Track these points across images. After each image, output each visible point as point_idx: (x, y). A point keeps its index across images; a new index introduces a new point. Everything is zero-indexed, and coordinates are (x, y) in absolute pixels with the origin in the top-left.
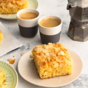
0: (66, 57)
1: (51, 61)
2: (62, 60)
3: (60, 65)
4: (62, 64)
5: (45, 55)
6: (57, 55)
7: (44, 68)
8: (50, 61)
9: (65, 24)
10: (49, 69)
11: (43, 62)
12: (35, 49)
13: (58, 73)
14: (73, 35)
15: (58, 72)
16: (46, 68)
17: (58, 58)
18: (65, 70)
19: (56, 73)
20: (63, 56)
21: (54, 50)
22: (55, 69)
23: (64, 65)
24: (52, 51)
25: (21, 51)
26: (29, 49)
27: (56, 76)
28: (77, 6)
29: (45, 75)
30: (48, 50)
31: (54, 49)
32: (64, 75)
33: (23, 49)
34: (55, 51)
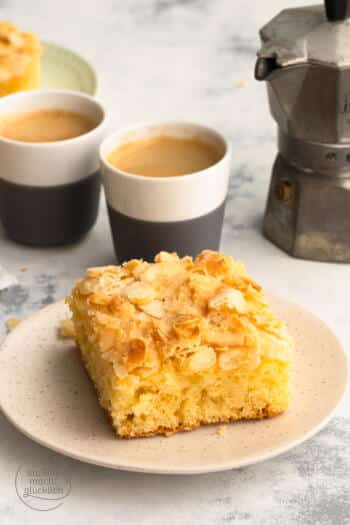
0: (253, 320)
1: (174, 335)
2: (233, 331)
3: (224, 359)
4: (236, 353)
5: (139, 310)
6: (206, 310)
7: (136, 371)
8: (169, 339)
9: (250, 180)
10: (163, 381)
11: (131, 343)
12: (88, 285)
13: (212, 405)
14: (294, 226)
15: (214, 401)
16: (145, 374)
17: (212, 322)
18: (250, 390)
19: (201, 403)
20: (240, 315)
21: (191, 284)
22: (196, 378)
23: (244, 358)
24: (177, 291)
25: (7, 313)
26: (49, 301)
27: (203, 424)
28: (311, 61)
29: (143, 417)
30: (158, 289)
31: (188, 281)
32: (244, 420)
33: (19, 305)
34: (193, 291)
